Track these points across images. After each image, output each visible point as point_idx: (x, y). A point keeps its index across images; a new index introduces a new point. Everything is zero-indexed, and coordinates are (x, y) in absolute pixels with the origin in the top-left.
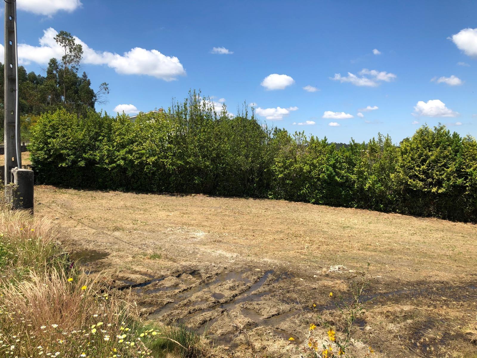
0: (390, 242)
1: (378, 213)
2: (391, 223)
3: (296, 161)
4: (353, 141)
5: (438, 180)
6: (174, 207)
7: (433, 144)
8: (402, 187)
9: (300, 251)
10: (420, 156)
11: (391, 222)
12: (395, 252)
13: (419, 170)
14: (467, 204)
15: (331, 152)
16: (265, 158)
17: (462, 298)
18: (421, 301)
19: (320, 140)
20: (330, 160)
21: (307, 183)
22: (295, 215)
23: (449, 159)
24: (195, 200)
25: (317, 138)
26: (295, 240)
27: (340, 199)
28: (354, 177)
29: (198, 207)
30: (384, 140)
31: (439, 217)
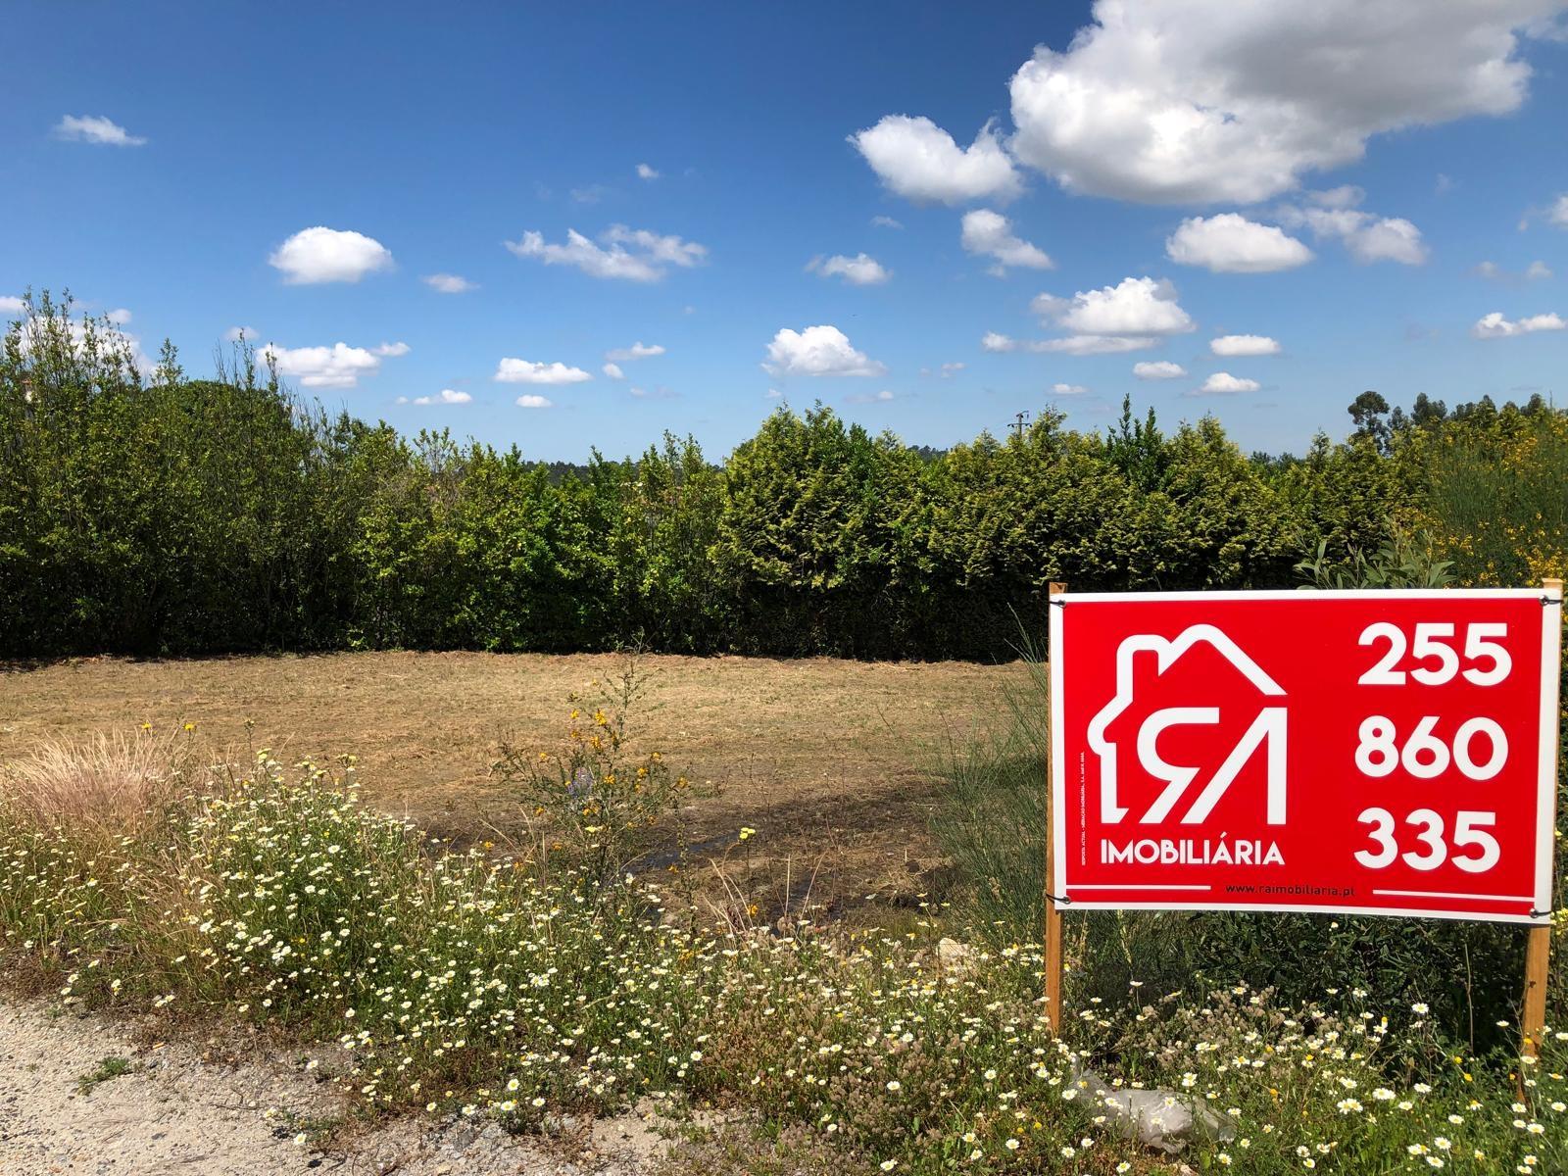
0: (715, 726)
1: (682, 658)
2: (716, 681)
3: (431, 524)
4: (598, 457)
5: (825, 553)
6: (13, 706)
7: (807, 457)
8: (738, 580)
9: (475, 778)
10: (777, 492)
11: (716, 678)
12: (728, 748)
13: (777, 530)
14: (895, 612)
15: (537, 492)
16: (327, 519)
17: (876, 823)
18: (790, 845)
19: (499, 456)
20: (535, 517)
21: (471, 591)
22: (444, 688)
23: (846, 495)
24: (87, 677)
25: (490, 449)
26: (457, 754)
27: (573, 629)
28: (608, 562)
29: (107, 696)
30: (681, 452)
31: (835, 655)
